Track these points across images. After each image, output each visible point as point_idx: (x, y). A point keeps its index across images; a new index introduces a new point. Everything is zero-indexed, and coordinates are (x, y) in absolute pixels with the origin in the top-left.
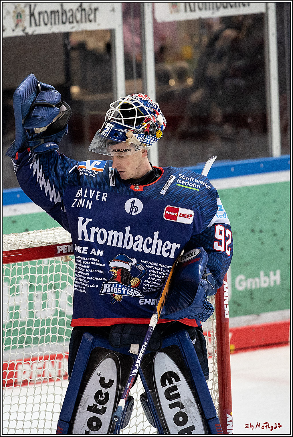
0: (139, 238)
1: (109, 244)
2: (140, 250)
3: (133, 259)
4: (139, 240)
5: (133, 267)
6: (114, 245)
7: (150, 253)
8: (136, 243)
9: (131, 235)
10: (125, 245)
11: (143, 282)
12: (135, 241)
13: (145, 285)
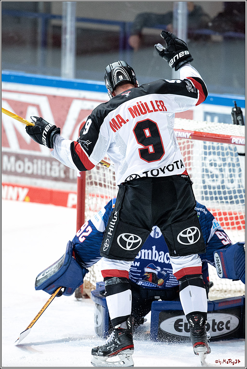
0: (162, 253)
1: (143, 258)
2: (163, 262)
3: (158, 267)
4: (162, 255)
5: (159, 272)
6: (146, 258)
7: (169, 263)
8: (160, 257)
9: (156, 252)
10: (154, 258)
11: (166, 282)
12: (159, 255)
13: (166, 284)
